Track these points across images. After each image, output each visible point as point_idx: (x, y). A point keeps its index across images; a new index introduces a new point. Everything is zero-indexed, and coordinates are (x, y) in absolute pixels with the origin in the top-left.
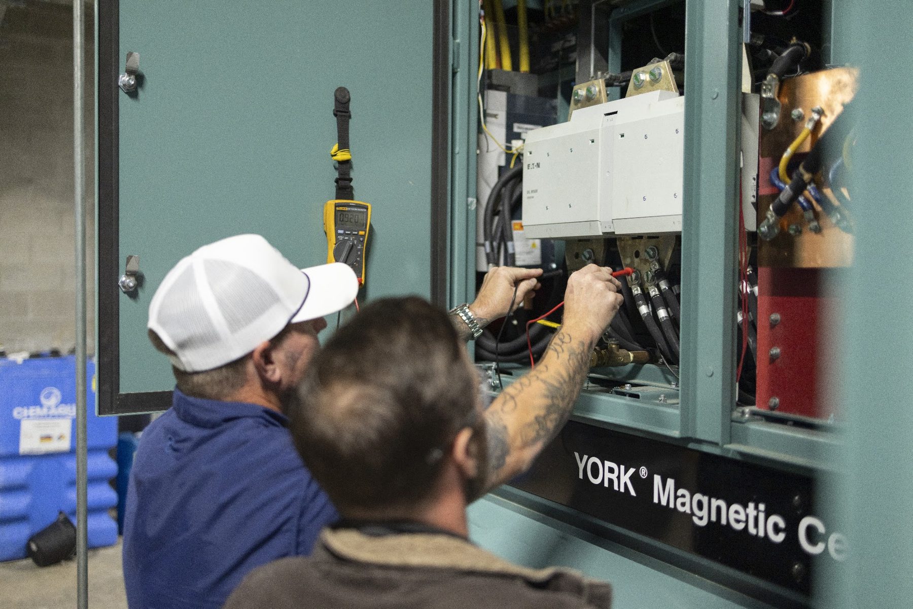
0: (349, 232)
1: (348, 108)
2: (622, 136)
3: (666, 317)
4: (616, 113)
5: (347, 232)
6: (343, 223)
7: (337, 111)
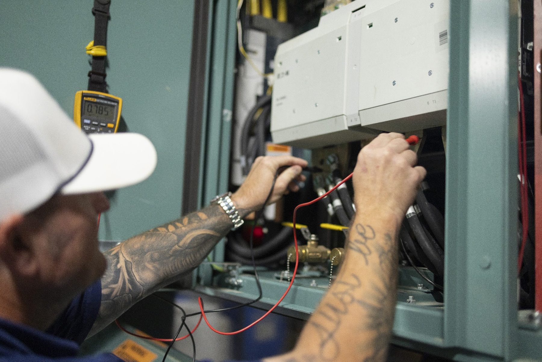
0: (96, 123)
1: (108, 9)
2: (371, 26)
3: (413, 213)
4: (364, 7)
5: (94, 123)
6: (90, 113)
7: (96, 10)
